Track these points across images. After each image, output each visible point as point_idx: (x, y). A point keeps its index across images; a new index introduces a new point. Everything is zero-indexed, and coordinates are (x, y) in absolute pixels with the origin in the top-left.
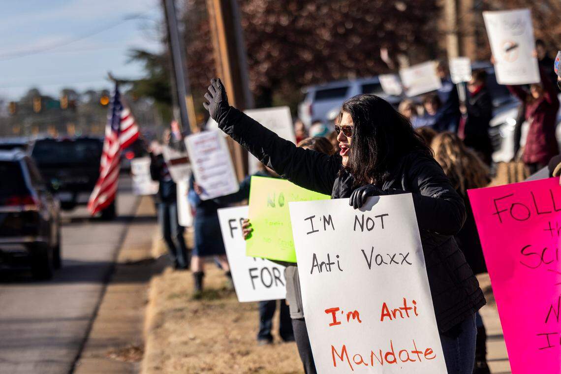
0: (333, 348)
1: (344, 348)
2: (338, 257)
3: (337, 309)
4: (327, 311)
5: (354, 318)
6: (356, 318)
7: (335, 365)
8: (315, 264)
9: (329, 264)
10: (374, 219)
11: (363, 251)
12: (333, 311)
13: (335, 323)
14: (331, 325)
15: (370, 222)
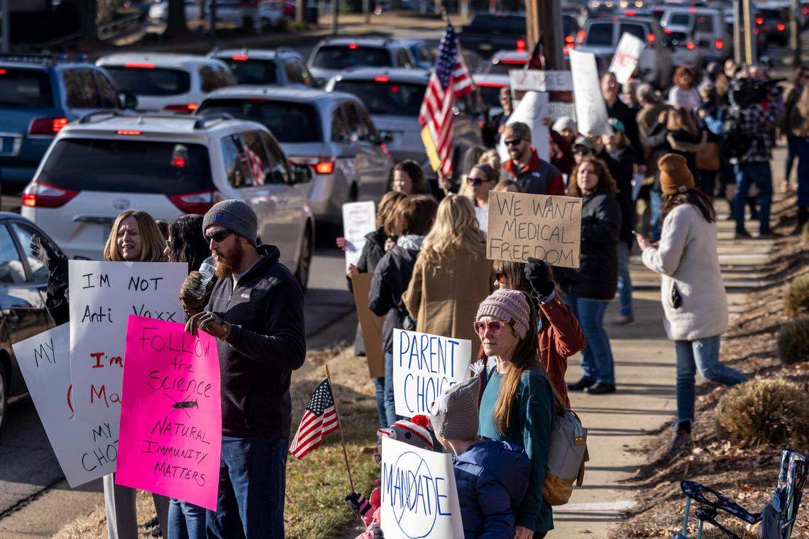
0: (93, 387)
1: (103, 388)
2: (110, 310)
3: (103, 354)
4: (92, 355)
5: (116, 362)
6: (119, 362)
7: (92, 401)
8: (88, 314)
9: (101, 315)
10: (149, 282)
11: (134, 307)
12: (98, 356)
13: (98, 365)
14: (94, 367)
15: (144, 284)
